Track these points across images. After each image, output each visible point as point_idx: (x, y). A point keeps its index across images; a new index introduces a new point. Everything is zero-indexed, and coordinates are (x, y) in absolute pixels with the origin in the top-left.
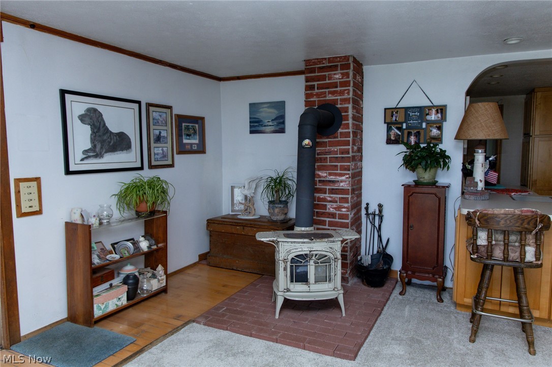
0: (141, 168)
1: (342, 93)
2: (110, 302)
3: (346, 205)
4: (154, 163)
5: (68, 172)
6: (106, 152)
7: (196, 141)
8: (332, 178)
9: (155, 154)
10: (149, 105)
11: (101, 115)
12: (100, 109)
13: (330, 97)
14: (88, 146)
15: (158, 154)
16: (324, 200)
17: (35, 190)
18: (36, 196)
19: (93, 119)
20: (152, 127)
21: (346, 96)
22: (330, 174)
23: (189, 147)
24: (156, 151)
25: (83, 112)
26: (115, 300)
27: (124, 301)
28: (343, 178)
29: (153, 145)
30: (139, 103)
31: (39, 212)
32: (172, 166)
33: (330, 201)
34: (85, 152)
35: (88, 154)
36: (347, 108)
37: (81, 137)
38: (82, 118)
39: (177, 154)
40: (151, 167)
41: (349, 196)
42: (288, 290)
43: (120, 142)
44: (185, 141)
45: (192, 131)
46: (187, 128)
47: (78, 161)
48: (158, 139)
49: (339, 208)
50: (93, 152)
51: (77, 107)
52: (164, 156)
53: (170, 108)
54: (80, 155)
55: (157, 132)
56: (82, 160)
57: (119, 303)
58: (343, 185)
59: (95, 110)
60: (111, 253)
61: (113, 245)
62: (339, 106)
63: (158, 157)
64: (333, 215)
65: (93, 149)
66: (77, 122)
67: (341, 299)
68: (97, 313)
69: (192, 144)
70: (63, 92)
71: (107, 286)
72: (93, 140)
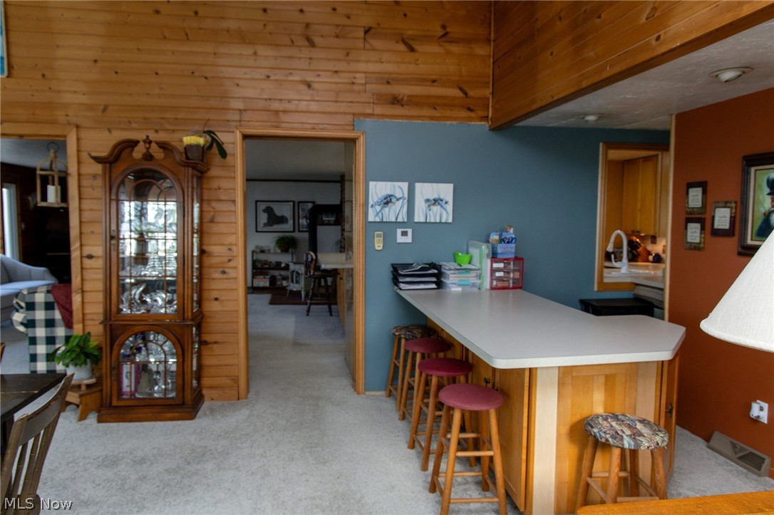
0: (294, 231)
2: (261, 283)
4: (301, 229)
5: (257, 231)
6: (275, 224)
7: (334, 219)
9: (302, 225)
10: (299, 202)
11: (272, 209)
12: (273, 207)
14: (266, 221)
15: (304, 225)
19: (269, 211)
20: (301, 212)
23: (327, 222)
25: (264, 208)
26: (263, 283)
27: (267, 284)
30: (294, 202)
35: (265, 225)
37: (263, 218)
38: (264, 211)
40: (299, 231)
43: (282, 220)
44: (324, 219)
51: (262, 206)
53: (313, 202)
55: (304, 215)
56: (264, 227)
57: (265, 285)
59: (270, 207)
60: (268, 265)
61: (270, 262)
63: (304, 227)
65: (268, 223)
66: (262, 212)
67: (303, 293)
68: (255, 285)
69: (329, 221)
70: (257, 202)
71: (262, 277)
72: (268, 219)
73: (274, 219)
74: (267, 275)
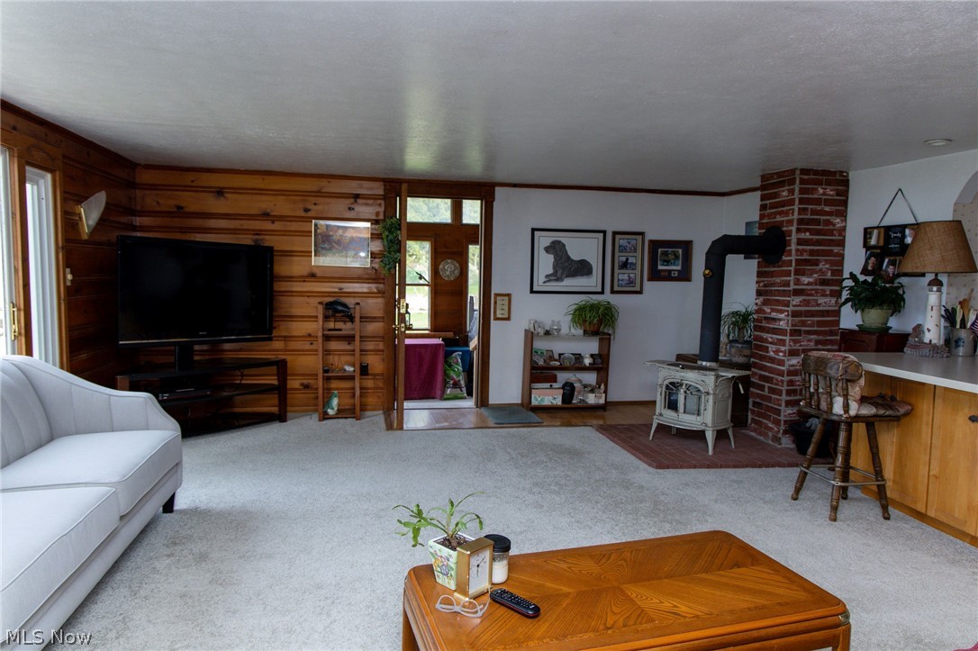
0: (602, 292)
1: (786, 213)
2: (546, 398)
3: (783, 348)
4: (616, 288)
5: (532, 291)
6: (566, 277)
7: (679, 268)
8: (774, 315)
9: (619, 280)
10: (615, 233)
11: (564, 245)
12: (563, 240)
13: (779, 218)
14: (551, 271)
15: (622, 280)
16: (766, 341)
17: (506, 303)
18: (506, 307)
19: (556, 249)
20: (617, 254)
21: (790, 217)
22: (773, 310)
23: (666, 273)
24: (621, 277)
25: (548, 244)
26: (551, 398)
27: (558, 402)
28: (782, 316)
29: (617, 271)
30: (604, 232)
31: (508, 319)
32: (640, 292)
33: (771, 343)
34: (547, 276)
35: (549, 278)
36: (791, 231)
37: (546, 263)
38: (547, 250)
39: (649, 280)
40: (613, 292)
41: (787, 338)
42: (661, 415)
43: (583, 268)
44: (660, 267)
45: (671, 257)
46: (665, 254)
47: (541, 283)
48: (625, 265)
49: (777, 352)
50: (555, 276)
51: (544, 240)
52: (631, 282)
53: (642, 234)
54: (542, 279)
55: (624, 259)
56: (544, 282)
57: (554, 402)
58: (782, 325)
59: (559, 242)
60: (556, 360)
61: (560, 355)
62: (785, 229)
63: (623, 283)
64: (772, 360)
65: (555, 274)
66: (543, 252)
67: (710, 436)
68: (534, 402)
69: (670, 271)
70: (533, 230)
71: (548, 385)
72: (555, 267)
73: (569, 267)
74: (555, 381)
